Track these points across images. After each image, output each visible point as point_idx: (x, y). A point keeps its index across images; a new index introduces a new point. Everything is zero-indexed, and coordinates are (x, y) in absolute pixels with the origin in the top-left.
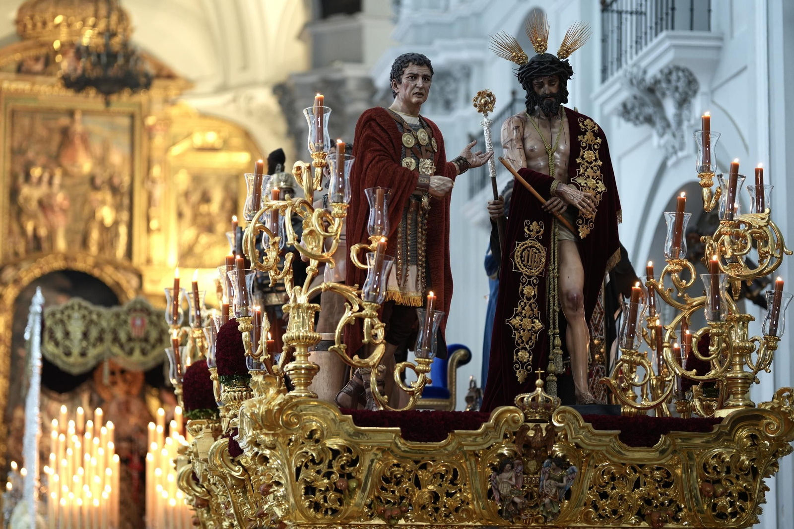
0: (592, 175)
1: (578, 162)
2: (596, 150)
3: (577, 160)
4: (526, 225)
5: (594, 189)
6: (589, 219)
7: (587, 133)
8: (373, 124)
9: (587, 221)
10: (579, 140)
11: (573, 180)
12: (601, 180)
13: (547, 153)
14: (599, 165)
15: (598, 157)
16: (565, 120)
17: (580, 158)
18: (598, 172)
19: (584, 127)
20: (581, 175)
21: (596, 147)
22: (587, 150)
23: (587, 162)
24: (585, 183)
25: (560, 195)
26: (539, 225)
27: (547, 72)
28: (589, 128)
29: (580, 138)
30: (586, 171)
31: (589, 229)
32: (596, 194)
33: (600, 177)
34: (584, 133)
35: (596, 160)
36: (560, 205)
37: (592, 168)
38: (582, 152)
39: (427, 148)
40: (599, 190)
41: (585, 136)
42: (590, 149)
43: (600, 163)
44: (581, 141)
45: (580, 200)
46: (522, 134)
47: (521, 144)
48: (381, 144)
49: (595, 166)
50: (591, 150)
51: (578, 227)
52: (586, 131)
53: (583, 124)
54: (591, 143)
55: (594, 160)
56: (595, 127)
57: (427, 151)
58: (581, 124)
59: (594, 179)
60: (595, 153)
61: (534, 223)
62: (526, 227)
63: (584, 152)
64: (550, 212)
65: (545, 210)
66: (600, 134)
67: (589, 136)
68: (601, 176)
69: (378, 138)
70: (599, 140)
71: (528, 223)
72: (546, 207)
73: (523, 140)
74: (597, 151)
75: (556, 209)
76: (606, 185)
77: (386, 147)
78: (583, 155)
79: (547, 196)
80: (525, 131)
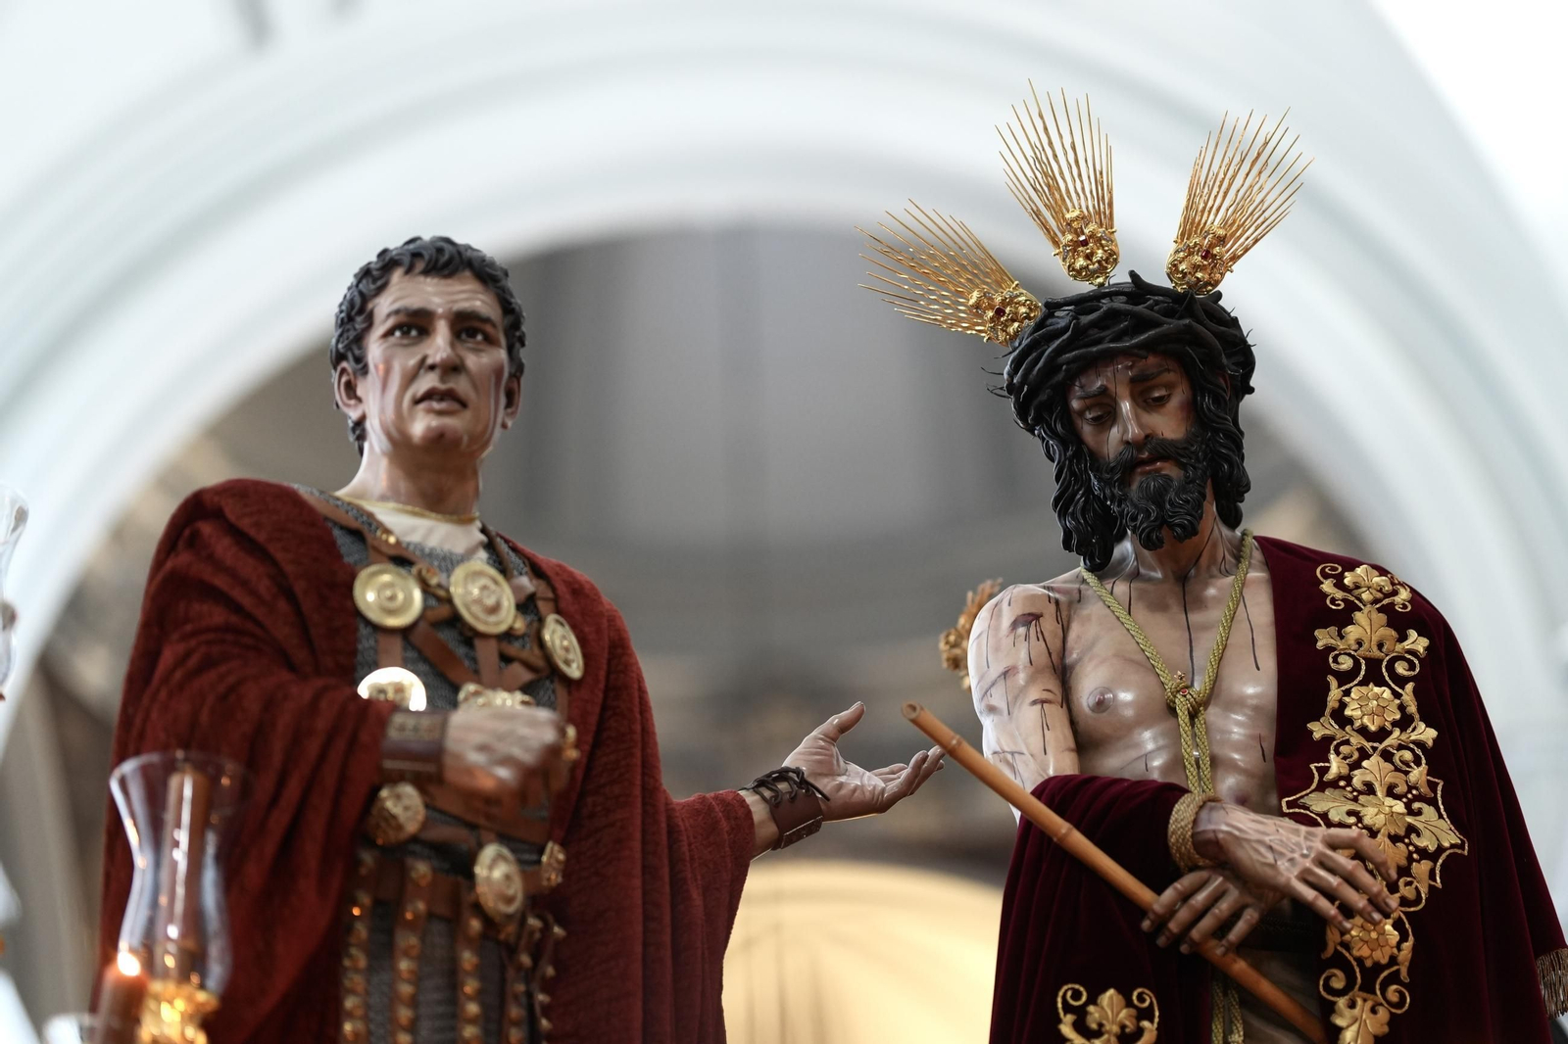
0: (1389, 779)
1: (1317, 736)
2: (1402, 681)
3: (1312, 726)
4: (1068, 1009)
5: (1394, 839)
6: (1378, 968)
7: (1358, 615)
8: (206, 528)
9: (1369, 978)
10: (1320, 645)
11: (1290, 805)
12: (1433, 802)
13: (1172, 710)
14: (1420, 744)
15: (1412, 709)
16: (1257, 575)
17: (1327, 719)
18: (1418, 774)
19: (1339, 594)
20: (1334, 784)
21: (1401, 668)
22: (1362, 683)
23: (1363, 731)
24: (1350, 813)
25: (1216, 855)
26: (1129, 1004)
27: (1117, 338)
28: (1366, 596)
29: (1324, 638)
30: (1356, 765)
31: (1383, 1014)
32: (1410, 859)
33: (1425, 790)
34: (1343, 619)
35: (1405, 722)
36: (1224, 907)
37: (1387, 756)
38: (1335, 693)
39: (513, 649)
40: (1426, 842)
41: (1350, 628)
42: (1374, 677)
43: (1428, 735)
44: (1329, 649)
45: (1308, 863)
46: (1055, 644)
47: (1053, 684)
48: (236, 608)
49: (1400, 747)
50: (1381, 683)
51: (1329, 1009)
52: (1352, 607)
53: (1339, 584)
54: (1376, 653)
55: (1395, 724)
56: (1395, 593)
57: (506, 659)
58: (1327, 586)
59: (1398, 797)
60: (1397, 695)
61: (1109, 996)
62: (1069, 1018)
63: (1347, 693)
64: (1184, 948)
65: (1161, 941)
66: (1423, 616)
67: (1367, 628)
68: (1432, 786)
69: (220, 582)
70: (1417, 642)
71: (1077, 995)
72: (1161, 922)
73: (1062, 673)
74: (1410, 686)
75: (1207, 923)
76: (1457, 823)
77: (260, 613)
78: (1343, 705)
79: (1158, 869)
80: (1072, 636)
